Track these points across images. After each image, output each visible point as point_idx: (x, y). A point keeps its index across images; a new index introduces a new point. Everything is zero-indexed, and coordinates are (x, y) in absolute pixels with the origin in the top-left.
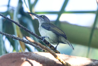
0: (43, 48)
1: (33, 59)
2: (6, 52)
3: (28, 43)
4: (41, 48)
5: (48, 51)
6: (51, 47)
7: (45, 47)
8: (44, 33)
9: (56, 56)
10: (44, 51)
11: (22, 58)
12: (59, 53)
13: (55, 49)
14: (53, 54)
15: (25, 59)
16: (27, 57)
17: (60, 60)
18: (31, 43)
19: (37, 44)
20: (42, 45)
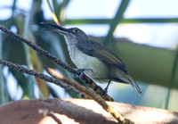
0: (81, 90)
1: (61, 113)
2: (10, 99)
3: (52, 82)
4: (77, 91)
5: (91, 97)
6: (97, 88)
7: (84, 88)
8: (81, 60)
9: (106, 107)
10: (83, 97)
11: (41, 111)
12: (112, 100)
13: (104, 93)
14: (100, 103)
15: (45, 112)
16: (50, 109)
17: (113, 115)
18: (57, 81)
19: (69, 83)
20: (79, 85)
